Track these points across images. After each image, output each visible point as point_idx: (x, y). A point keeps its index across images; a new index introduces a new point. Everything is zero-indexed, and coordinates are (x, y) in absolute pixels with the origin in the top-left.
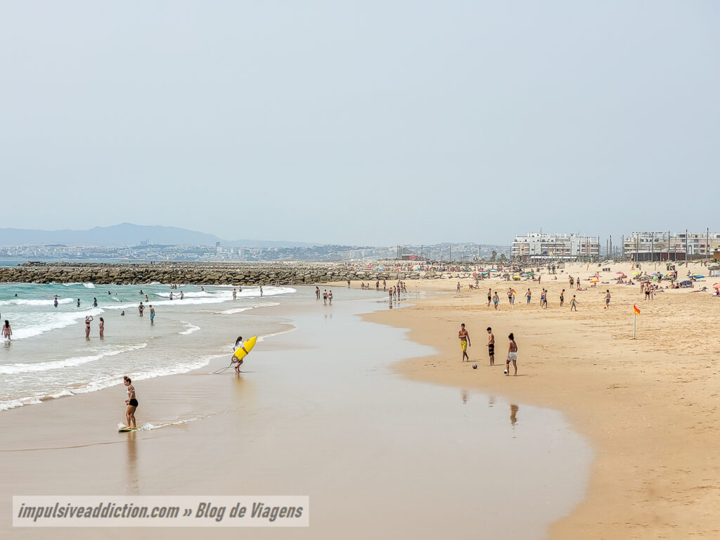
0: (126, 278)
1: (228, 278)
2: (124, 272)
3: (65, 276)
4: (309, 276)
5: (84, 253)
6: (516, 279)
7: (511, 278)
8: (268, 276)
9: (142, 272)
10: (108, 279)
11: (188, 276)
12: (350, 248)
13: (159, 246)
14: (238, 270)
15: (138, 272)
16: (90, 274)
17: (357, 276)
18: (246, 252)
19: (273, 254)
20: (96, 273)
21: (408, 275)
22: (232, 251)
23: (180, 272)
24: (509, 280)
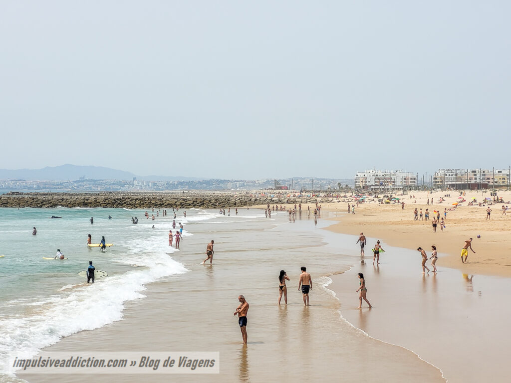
0: (109, 203)
1: (181, 203)
2: (107, 199)
3: (65, 202)
4: (239, 201)
5: (38, 186)
6: (387, 203)
7: (383, 202)
8: (210, 201)
9: (120, 199)
10: (96, 204)
11: (153, 202)
12: (228, 181)
13: (92, 180)
14: (188, 197)
15: (117, 199)
16: (83, 201)
17: (273, 201)
18: (155, 184)
19: (174, 186)
20: (87, 200)
21: (309, 201)
22: (145, 184)
23: (147, 199)
24: (382, 203)
